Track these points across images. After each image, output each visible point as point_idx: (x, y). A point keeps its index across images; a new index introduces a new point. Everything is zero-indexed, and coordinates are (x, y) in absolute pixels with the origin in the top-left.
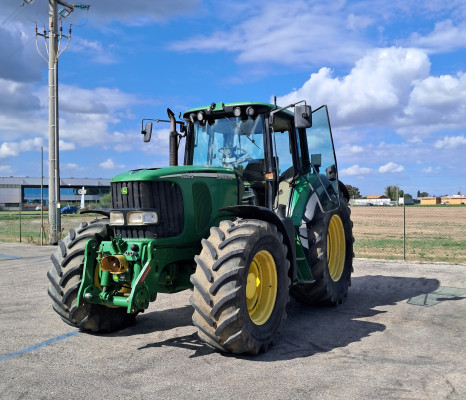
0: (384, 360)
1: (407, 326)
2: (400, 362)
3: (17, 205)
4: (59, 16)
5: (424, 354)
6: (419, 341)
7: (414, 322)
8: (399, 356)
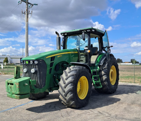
0: (123, 119)
1: (132, 106)
2: (128, 120)
3: (19, 64)
4: (29, 7)
5: (137, 117)
6: (136, 112)
7: (135, 105)
8: (129, 117)
